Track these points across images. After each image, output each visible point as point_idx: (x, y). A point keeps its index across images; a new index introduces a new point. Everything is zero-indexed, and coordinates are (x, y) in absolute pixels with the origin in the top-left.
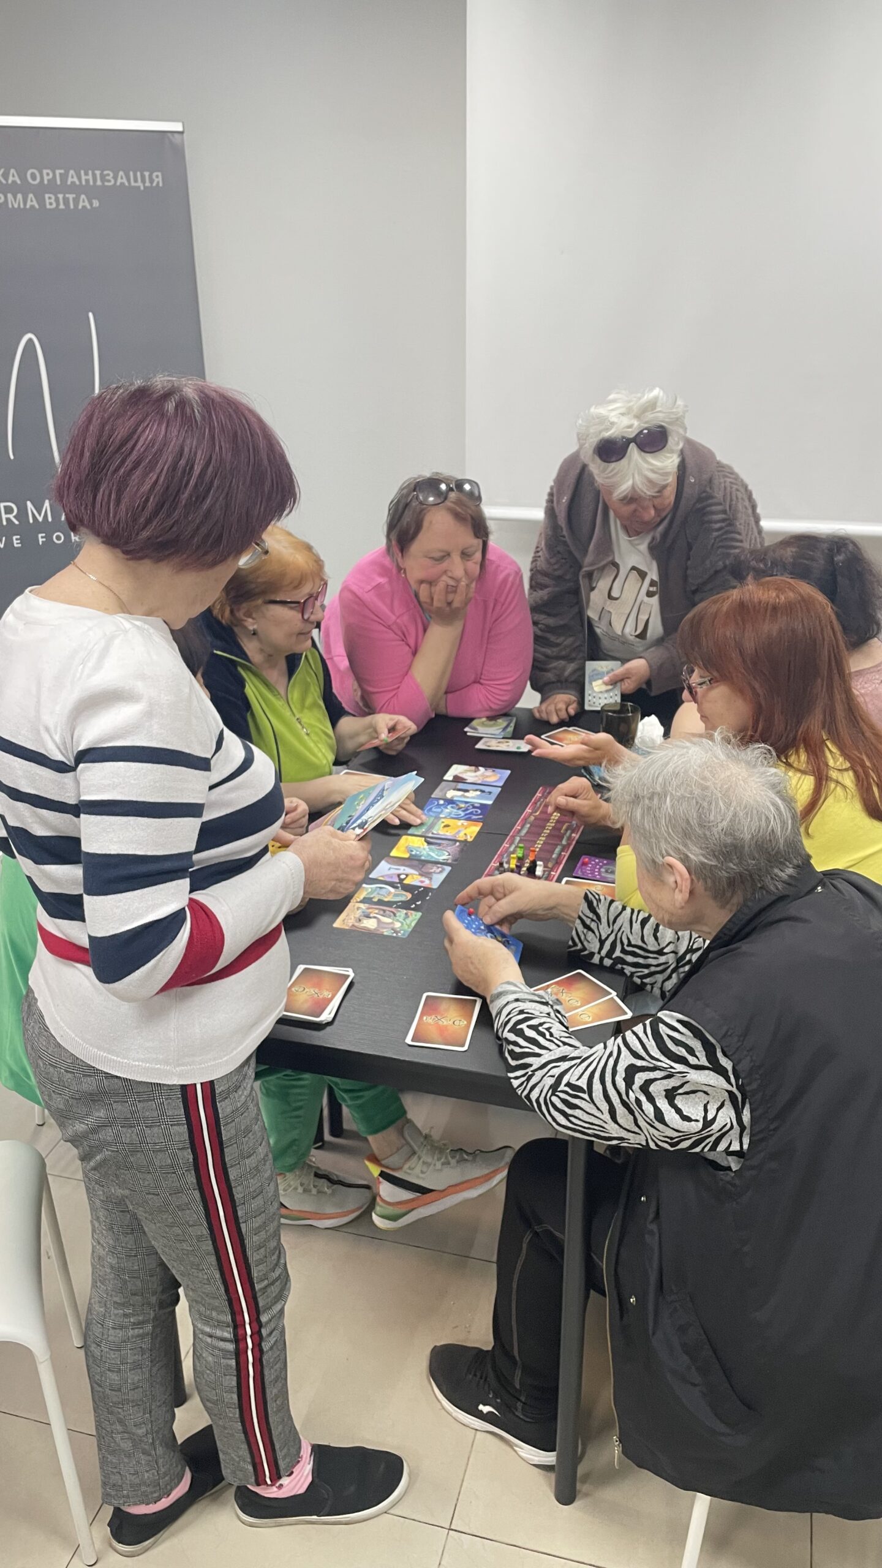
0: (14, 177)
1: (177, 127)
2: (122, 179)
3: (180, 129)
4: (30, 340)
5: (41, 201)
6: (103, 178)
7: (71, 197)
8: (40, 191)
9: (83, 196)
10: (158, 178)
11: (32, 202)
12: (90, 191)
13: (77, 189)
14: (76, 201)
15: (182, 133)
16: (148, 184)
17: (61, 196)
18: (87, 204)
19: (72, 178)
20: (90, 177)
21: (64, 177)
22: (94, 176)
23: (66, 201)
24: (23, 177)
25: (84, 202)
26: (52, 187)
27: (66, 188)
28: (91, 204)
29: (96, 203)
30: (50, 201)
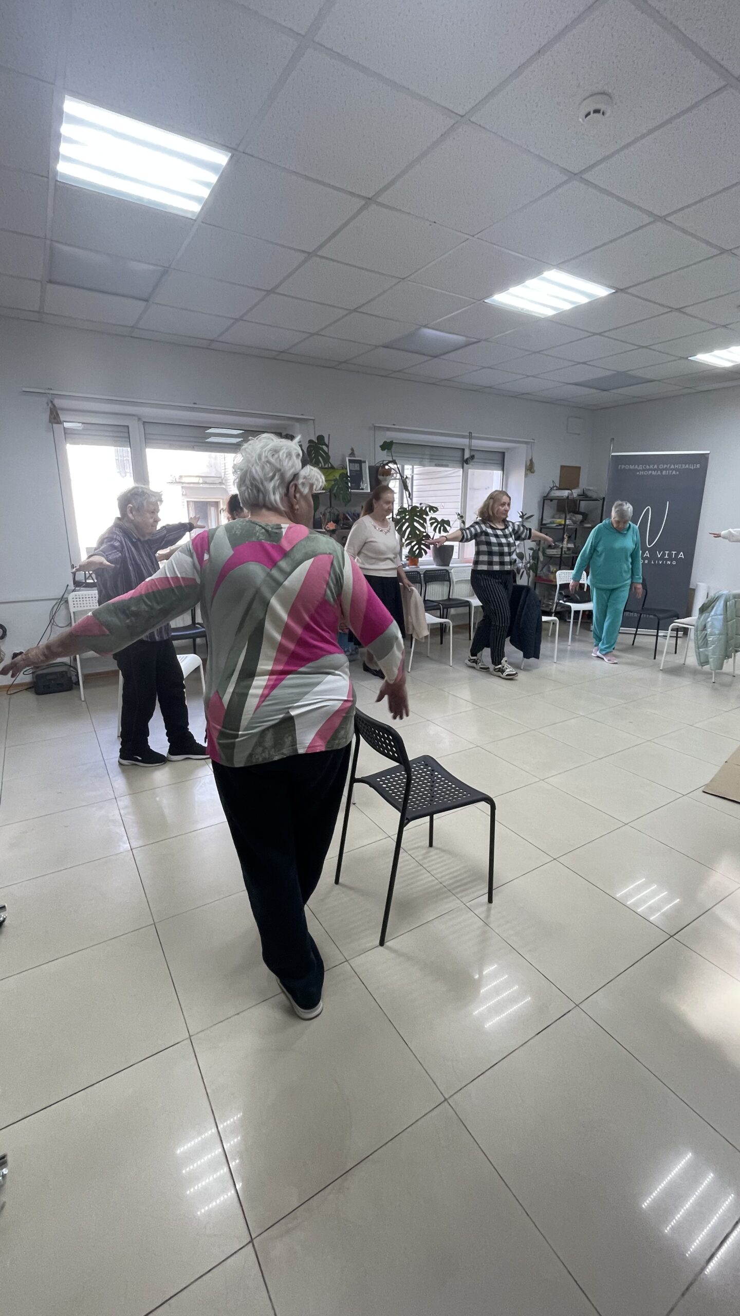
0: (656, 467)
1: (708, 452)
2: (687, 466)
4: (649, 508)
5: (661, 472)
6: (681, 467)
7: (670, 471)
8: (661, 471)
9: (674, 471)
10: (698, 466)
11: (659, 472)
12: (676, 470)
13: (673, 470)
14: (672, 473)
15: (709, 454)
16: (695, 467)
17: (667, 471)
18: (675, 473)
19: (672, 467)
20: (678, 466)
21: (670, 467)
22: (679, 466)
23: (669, 472)
24: (658, 467)
25: (674, 472)
26: (666, 469)
27: (670, 469)
28: (676, 473)
29: (677, 473)
30: (664, 472)
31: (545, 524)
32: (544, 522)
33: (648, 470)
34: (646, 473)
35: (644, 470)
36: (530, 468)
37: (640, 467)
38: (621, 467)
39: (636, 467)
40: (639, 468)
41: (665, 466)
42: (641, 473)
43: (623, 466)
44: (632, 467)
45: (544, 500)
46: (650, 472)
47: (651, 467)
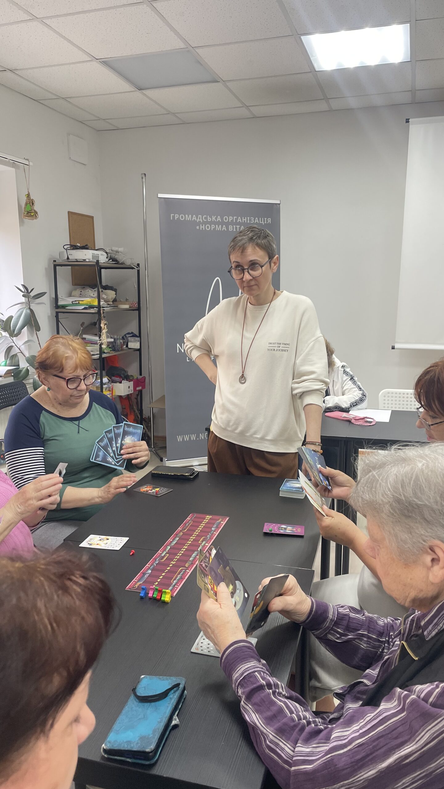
0: (219, 219)
1: (276, 201)
2: (257, 220)
3: (279, 203)
4: (218, 279)
5: (227, 228)
6: (250, 220)
7: (238, 227)
8: (227, 224)
11: (224, 228)
13: (241, 224)
15: (280, 204)
16: (266, 222)
19: (239, 220)
20: (246, 220)
21: (236, 219)
23: (236, 228)
24: (222, 219)
26: (232, 223)
27: (237, 223)
30: (230, 228)
31: (63, 307)
32: (60, 303)
33: (211, 223)
34: (208, 228)
35: (205, 223)
36: (28, 212)
37: (200, 219)
38: (174, 217)
39: (194, 218)
40: (198, 220)
41: (231, 218)
42: (201, 227)
43: (177, 216)
44: (188, 218)
45: (55, 266)
46: (213, 227)
47: (214, 218)
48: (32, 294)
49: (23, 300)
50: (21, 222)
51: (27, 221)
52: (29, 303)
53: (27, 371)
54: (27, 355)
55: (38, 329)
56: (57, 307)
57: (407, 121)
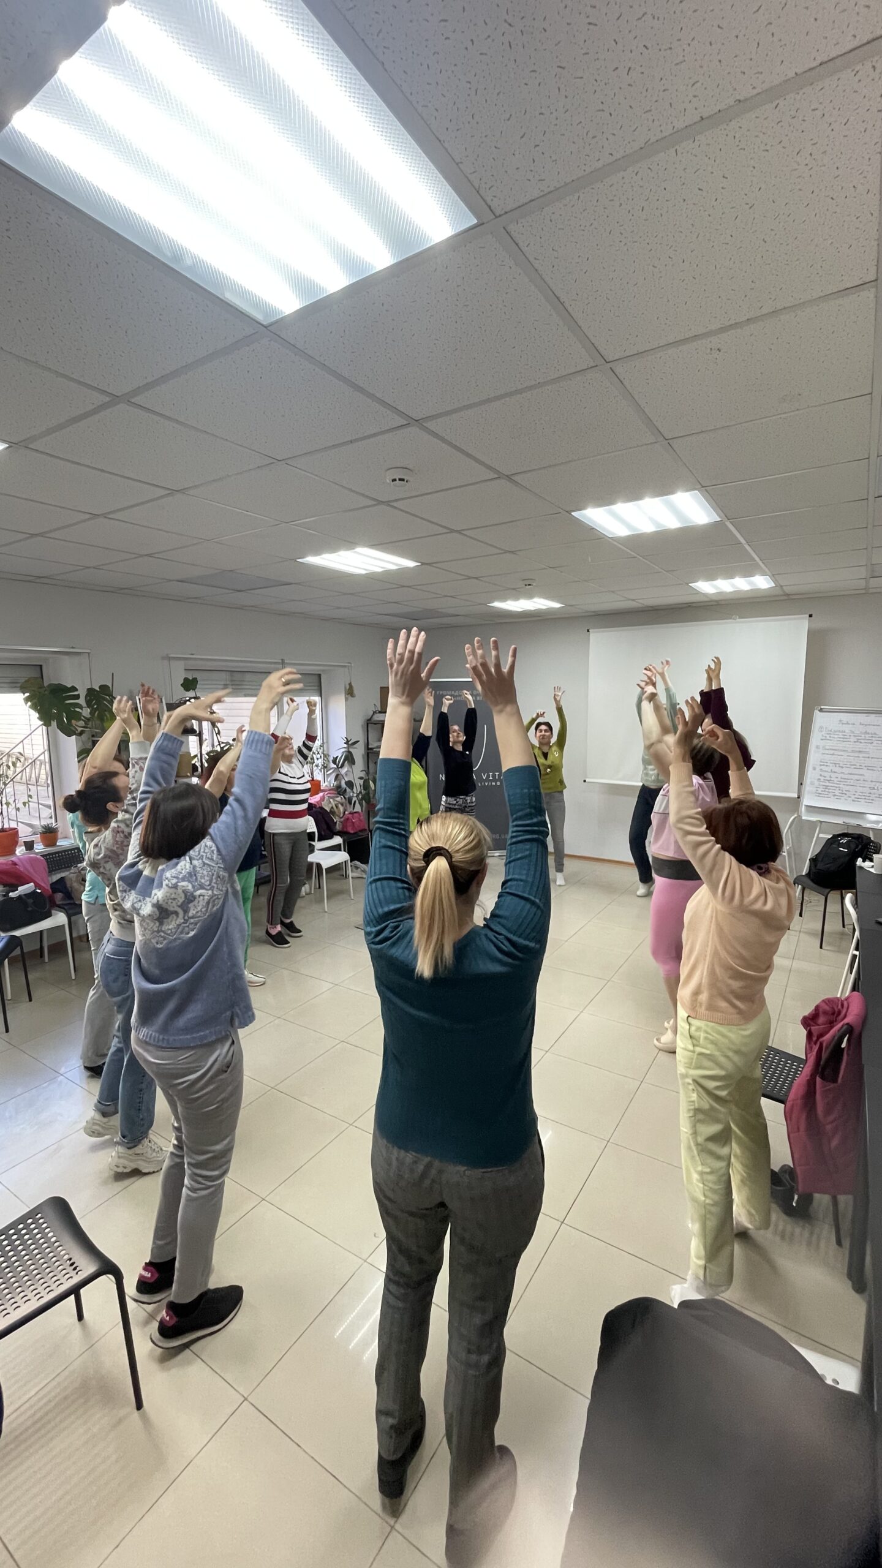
31: (371, 749)
32: (370, 747)
36: (350, 692)
43: (441, 693)
45: (368, 724)
48: (350, 743)
49: (346, 746)
50: (346, 699)
51: (350, 698)
52: (348, 748)
53: (346, 790)
54: (347, 780)
55: (354, 764)
56: (368, 749)
57: (588, 631)
